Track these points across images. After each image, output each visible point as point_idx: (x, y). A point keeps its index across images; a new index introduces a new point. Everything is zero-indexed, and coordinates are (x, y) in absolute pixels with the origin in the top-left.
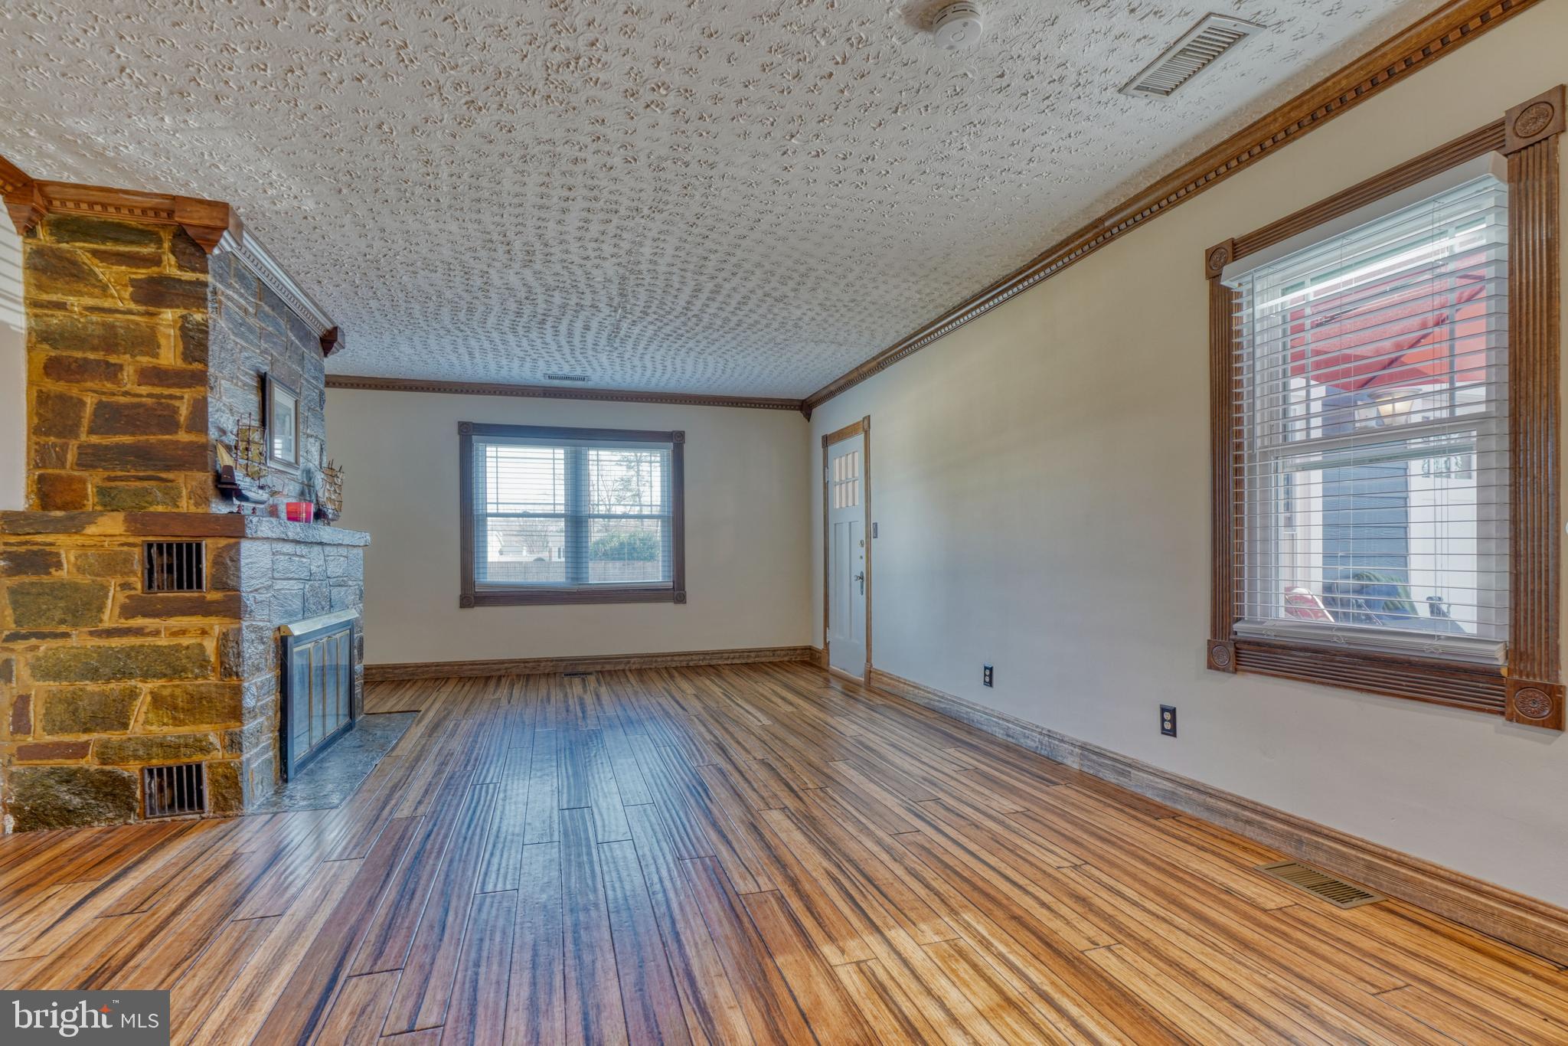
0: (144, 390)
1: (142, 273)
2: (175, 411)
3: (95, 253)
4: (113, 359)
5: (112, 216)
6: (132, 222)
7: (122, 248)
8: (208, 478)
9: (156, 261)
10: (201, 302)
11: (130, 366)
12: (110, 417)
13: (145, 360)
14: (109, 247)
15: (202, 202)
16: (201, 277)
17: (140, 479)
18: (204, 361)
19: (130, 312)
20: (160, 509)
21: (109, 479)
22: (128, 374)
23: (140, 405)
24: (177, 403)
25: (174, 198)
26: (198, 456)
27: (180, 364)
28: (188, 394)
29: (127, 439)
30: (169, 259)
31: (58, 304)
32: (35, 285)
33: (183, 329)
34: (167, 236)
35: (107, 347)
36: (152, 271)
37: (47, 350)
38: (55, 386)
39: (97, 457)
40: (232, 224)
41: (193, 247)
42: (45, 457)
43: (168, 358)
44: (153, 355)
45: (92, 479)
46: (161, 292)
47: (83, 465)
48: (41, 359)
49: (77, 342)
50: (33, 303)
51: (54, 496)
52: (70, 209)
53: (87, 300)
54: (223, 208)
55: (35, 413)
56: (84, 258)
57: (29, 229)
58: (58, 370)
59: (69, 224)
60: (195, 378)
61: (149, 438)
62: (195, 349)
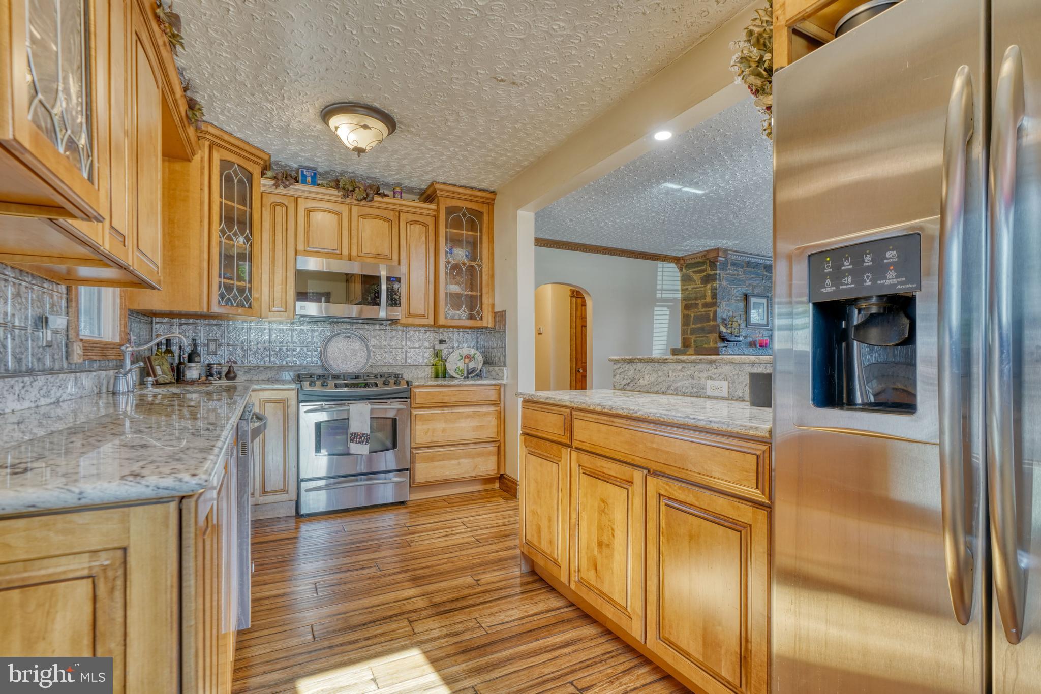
0: (703, 310)
1: (703, 275)
2: (709, 316)
3: (693, 272)
4: (697, 302)
5: (697, 260)
6: (701, 260)
7: (699, 269)
8: (716, 335)
9: (706, 271)
10: (715, 280)
11: (700, 302)
12: (699, 319)
13: (703, 301)
14: (697, 269)
15: (712, 250)
16: (715, 272)
17: (702, 337)
18: (716, 299)
19: (700, 287)
20: (706, 346)
21: (696, 338)
22: (700, 306)
23: (702, 315)
24: (710, 313)
26: (715, 329)
27: (711, 301)
28: (712, 309)
29: (699, 325)
30: (709, 268)
31: (687, 289)
32: (683, 285)
33: (711, 290)
34: (708, 262)
35: (696, 299)
36: (705, 274)
37: (685, 303)
38: (686, 312)
39: (694, 331)
40: (721, 254)
41: (713, 264)
42: (684, 332)
43: (708, 299)
44: (705, 299)
45: (693, 338)
46: (707, 279)
47: (691, 334)
48: (684, 305)
49: (691, 299)
50: (682, 290)
51: (686, 343)
52: (688, 262)
53: (692, 286)
54: (717, 250)
55: (683, 320)
56: (692, 274)
57: (681, 270)
58: (687, 307)
59: (689, 266)
60: (714, 304)
61: (705, 324)
62: (714, 296)
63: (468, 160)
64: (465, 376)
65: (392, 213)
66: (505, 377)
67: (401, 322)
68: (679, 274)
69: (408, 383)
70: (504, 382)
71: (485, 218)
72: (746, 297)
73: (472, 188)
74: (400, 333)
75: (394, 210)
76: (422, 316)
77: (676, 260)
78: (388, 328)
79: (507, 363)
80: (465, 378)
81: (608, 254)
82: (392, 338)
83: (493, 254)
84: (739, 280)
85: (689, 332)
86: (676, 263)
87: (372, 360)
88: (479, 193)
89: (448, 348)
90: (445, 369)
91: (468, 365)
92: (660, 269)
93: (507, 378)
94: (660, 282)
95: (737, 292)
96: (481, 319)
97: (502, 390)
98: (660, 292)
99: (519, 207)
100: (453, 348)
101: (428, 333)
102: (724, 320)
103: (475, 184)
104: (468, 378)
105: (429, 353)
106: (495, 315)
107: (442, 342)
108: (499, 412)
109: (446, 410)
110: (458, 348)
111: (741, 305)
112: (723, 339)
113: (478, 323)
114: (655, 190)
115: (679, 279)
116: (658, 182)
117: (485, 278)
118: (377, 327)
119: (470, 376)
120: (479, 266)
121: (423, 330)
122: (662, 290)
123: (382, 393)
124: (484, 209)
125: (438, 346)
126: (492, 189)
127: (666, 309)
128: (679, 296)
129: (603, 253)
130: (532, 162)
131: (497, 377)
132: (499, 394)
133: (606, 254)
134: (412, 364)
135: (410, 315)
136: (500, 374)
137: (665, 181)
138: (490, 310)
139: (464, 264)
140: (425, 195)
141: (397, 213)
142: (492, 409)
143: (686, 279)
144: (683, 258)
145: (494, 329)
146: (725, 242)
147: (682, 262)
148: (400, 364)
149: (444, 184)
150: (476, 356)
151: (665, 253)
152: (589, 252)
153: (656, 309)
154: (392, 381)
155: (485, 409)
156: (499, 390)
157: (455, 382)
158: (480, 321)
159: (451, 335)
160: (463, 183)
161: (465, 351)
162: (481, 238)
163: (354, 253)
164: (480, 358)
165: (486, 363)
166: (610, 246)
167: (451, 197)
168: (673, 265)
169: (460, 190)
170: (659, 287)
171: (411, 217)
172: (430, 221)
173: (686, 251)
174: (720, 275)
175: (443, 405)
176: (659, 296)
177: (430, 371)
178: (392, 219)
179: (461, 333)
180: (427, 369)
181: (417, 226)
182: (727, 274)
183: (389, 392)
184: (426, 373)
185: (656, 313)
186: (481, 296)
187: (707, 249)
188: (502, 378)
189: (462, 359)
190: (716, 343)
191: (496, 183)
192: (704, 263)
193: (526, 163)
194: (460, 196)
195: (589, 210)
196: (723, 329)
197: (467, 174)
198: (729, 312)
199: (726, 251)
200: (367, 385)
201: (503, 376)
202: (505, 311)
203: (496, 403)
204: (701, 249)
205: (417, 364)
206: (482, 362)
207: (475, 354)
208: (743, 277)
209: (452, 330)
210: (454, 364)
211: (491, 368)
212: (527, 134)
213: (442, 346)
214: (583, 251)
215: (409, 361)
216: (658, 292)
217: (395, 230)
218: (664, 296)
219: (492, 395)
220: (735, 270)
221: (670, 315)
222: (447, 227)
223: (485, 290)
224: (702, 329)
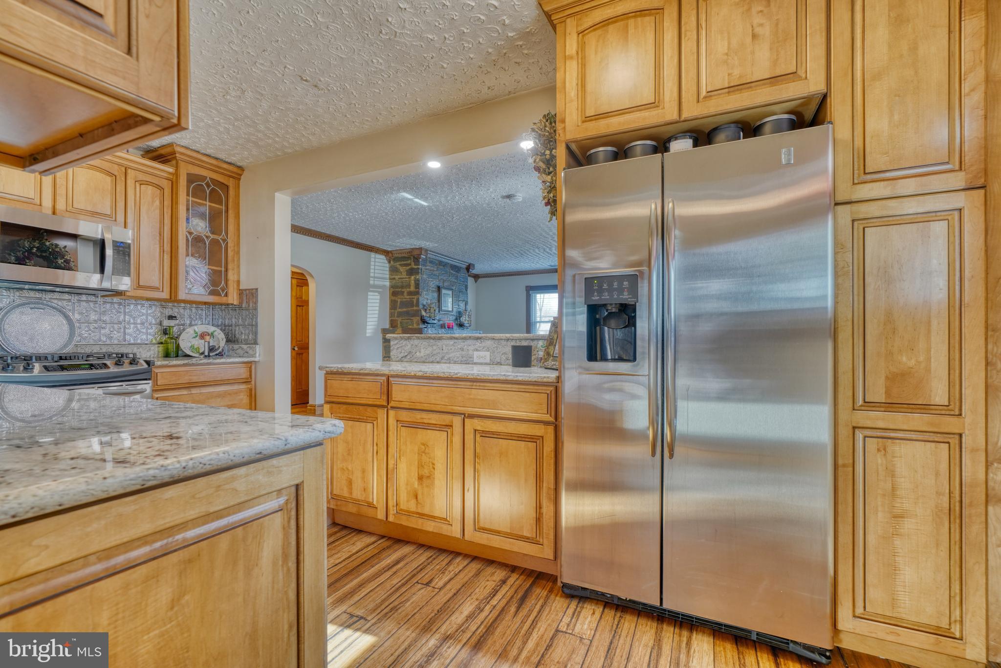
0: (408, 297)
1: (408, 268)
2: (413, 302)
3: (401, 265)
4: (403, 290)
5: (403, 255)
6: (406, 256)
7: (405, 262)
8: (419, 318)
9: (411, 265)
10: (418, 273)
11: (406, 291)
12: (403, 304)
13: (408, 290)
14: (403, 263)
15: (417, 249)
16: (418, 266)
17: (407, 319)
18: (419, 288)
19: (406, 278)
20: (410, 327)
21: (403, 320)
22: (405, 294)
23: (407, 301)
24: (414, 300)
25: (412, 249)
26: (417, 313)
27: (414, 290)
28: (416, 297)
29: (405, 310)
30: (413, 263)
31: (394, 279)
32: (391, 275)
33: (415, 281)
34: (412, 258)
35: (402, 287)
36: (409, 267)
37: (392, 290)
38: (393, 298)
39: (400, 314)
40: (423, 252)
41: (416, 259)
42: (391, 315)
43: (412, 289)
44: (410, 288)
45: (399, 320)
46: (411, 272)
47: (398, 317)
48: (391, 292)
49: (397, 287)
50: (390, 279)
51: (393, 325)
52: (396, 255)
53: (399, 277)
54: (421, 249)
55: (390, 305)
56: (398, 266)
57: (389, 262)
58: (394, 294)
59: (396, 259)
60: (417, 293)
61: (409, 309)
62: (417, 285)
63: (229, 134)
64: (206, 354)
65: (116, 166)
66: (257, 355)
67: (128, 294)
68: (387, 265)
69: (148, 363)
70: (257, 359)
71: (232, 192)
72: (439, 289)
73: (217, 159)
74: (116, 306)
75: (119, 165)
76: (157, 289)
77: (386, 253)
78: (100, 299)
79: (259, 341)
80: (206, 356)
81: (330, 241)
82: (105, 311)
83: (238, 230)
84: (435, 275)
85: (396, 315)
86: (385, 256)
87: (77, 338)
88: (225, 166)
89: (178, 325)
90: (178, 347)
91: (209, 343)
92: (373, 260)
93: (259, 355)
94: (372, 271)
95: (433, 283)
96: (226, 295)
97: (253, 367)
98: (373, 279)
99: (278, 190)
100: (183, 325)
101: (154, 308)
102: (424, 306)
103: (222, 156)
104: (209, 356)
105: (154, 330)
106: (241, 292)
107: (171, 317)
108: (251, 390)
109: (194, 391)
110: (191, 325)
111: (436, 295)
112: (424, 321)
113: (224, 300)
114: (393, 196)
115: (388, 269)
116: (398, 191)
117: (230, 253)
118: (84, 297)
119: (211, 354)
120: (224, 240)
121: (147, 304)
122: (374, 277)
123: (115, 375)
124: (231, 183)
125: (167, 323)
126: (239, 164)
127: (377, 294)
128: (387, 283)
129: (326, 240)
130: (296, 151)
131: (246, 355)
132: (251, 372)
133: (328, 240)
134: (132, 342)
135: (139, 287)
136: (251, 352)
137: (404, 191)
138: (235, 286)
139: (207, 237)
140: (155, 154)
141: (123, 169)
142: (243, 387)
143: (393, 270)
144: (391, 252)
145: (240, 307)
146: (428, 244)
147: (390, 255)
148: (116, 342)
149: (187, 148)
150: (215, 333)
151: (377, 246)
152: (313, 237)
153: (369, 293)
154: (127, 361)
155: (236, 387)
156: (250, 368)
157: (194, 361)
158: (225, 298)
159: (182, 311)
160: (208, 152)
161: (200, 329)
162: (227, 211)
163: (61, 205)
164: (221, 336)
165: (228, 341)
166: (334, 234)
167: (193, 164)
168: (383, 257)
169: (205, 158)
170: (372, 275)
171: (141, 177)
172: (166, 185)
173: (396, 246)
174: (421, 270)
175: (190, 386)
176: (372, 282)
177: (156, 349)
178: (116, 173)
179: (193, 309)
180: (152, 348)
181: (150, 187)
182: (426, 269)
183: (126, 374)
184: (152, 352)
185: (369, 297)
186: (226, 270)
187: (413, 247)
188: (253, 356)
189: (196, 336)
190: (418, 324)
191: (248, 160)
192: (408, 258)
193: (290, 151)
194: (204, 164)
195: (329, 201)
196: (424, 313)
197: (219, 145)
198: (427, 299)
199: (426, 250)
200: (91, 367)
201: (255, 354)
202: (257, 289)
203: (247, 381)
204: (408, 247)
205: (139, 341)
206: (225, 340)
207: (214, 331)
208: (437, 273)
209: (183, 305)
210: (187, 342)
211: (236, 346)
212: (305, 127)
213: (172, 323)
214: (308, 235)
215: (127, 337)
216: (371, 279)
217: (120, 188)
218: (376, 283)
219: (243, 372)
220: (432, 267)
221: (380, 300)
222: (188, 195)
223: (230, 266)
224: (407, 313)
